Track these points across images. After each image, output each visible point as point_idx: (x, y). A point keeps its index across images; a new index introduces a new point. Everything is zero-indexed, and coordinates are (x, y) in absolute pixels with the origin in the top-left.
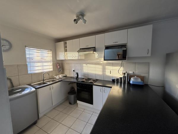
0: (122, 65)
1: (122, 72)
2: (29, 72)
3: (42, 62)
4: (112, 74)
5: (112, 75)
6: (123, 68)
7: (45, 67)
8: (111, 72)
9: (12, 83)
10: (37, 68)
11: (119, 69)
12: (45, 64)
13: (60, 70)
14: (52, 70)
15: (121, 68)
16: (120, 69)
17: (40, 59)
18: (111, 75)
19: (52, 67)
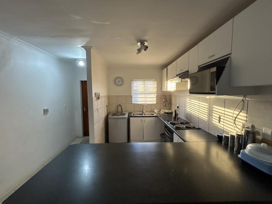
0: (243, 107)
1: (241, 124)
2: (133, 102)
3: (145, 94)
4: (223, 123)
5: (222, 126)
6: (245, 115)
7: (148, 99)
8: (220, 118)
9: (122, 109)
10: (140, 100)
11: (235, 116)
12: (148, 96)
13: (166, 105)
14: (155, 102)
15: (241, 114)
16: (238, 117)
17: (143, 91)
18: (220, 125)
19: (155, 99)
